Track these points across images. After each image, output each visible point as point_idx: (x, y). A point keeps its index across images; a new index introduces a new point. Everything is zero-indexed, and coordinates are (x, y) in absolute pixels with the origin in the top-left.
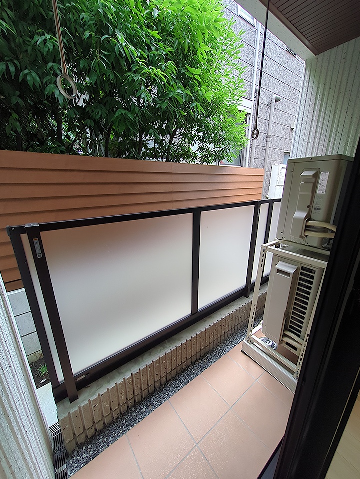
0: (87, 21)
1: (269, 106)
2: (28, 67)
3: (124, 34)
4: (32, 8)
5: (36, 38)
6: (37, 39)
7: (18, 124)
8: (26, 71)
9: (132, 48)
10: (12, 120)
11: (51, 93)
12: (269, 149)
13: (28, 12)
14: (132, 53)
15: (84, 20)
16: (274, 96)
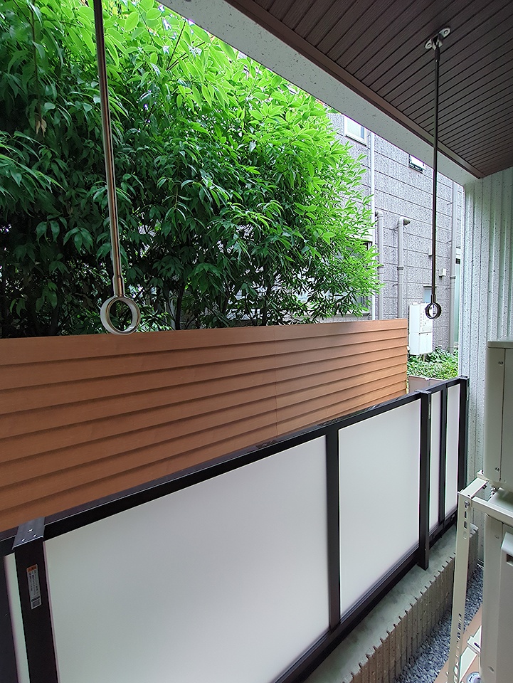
0: (163, 164)
1: (396, 230)
2: (79, 223)
3: (210, 174)
4: (92, 156)
5: (94, 189)
6: (94, 191)
7: (55, 295)
8: (75, 230)
9: (221, 190)
10: (45, 292)
11: (105, 254)
12: (402, 285)
13: (86, 161)
14: (222, 196)
15: (159, 164)
16: (402, 219)
